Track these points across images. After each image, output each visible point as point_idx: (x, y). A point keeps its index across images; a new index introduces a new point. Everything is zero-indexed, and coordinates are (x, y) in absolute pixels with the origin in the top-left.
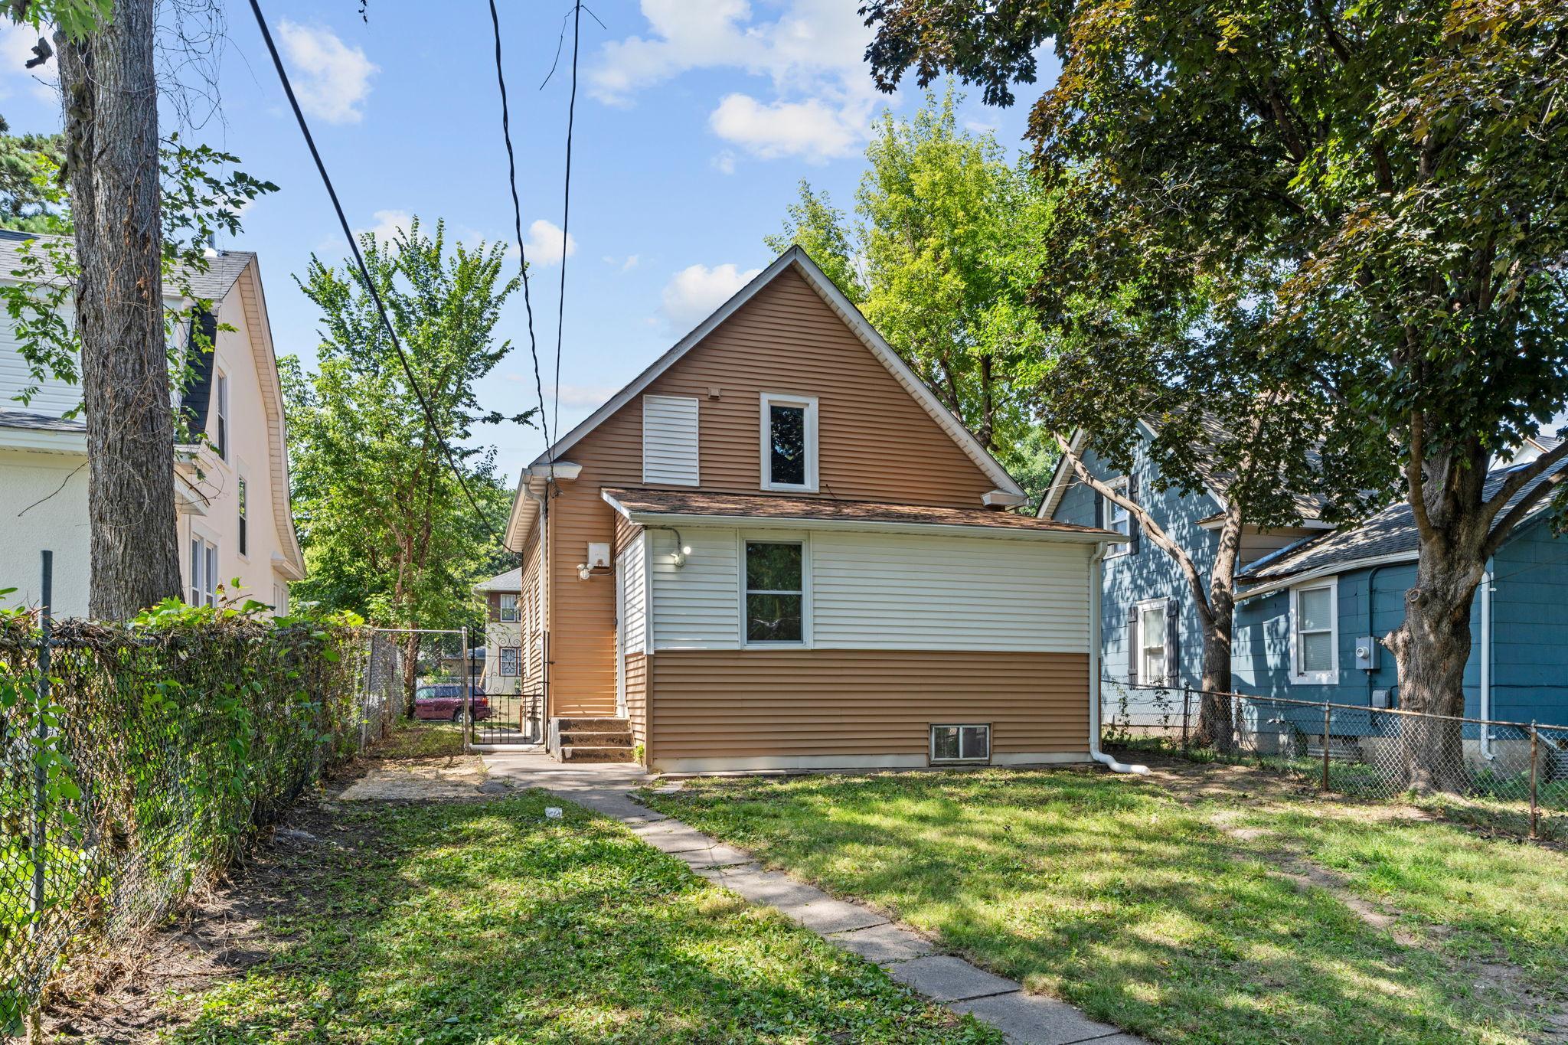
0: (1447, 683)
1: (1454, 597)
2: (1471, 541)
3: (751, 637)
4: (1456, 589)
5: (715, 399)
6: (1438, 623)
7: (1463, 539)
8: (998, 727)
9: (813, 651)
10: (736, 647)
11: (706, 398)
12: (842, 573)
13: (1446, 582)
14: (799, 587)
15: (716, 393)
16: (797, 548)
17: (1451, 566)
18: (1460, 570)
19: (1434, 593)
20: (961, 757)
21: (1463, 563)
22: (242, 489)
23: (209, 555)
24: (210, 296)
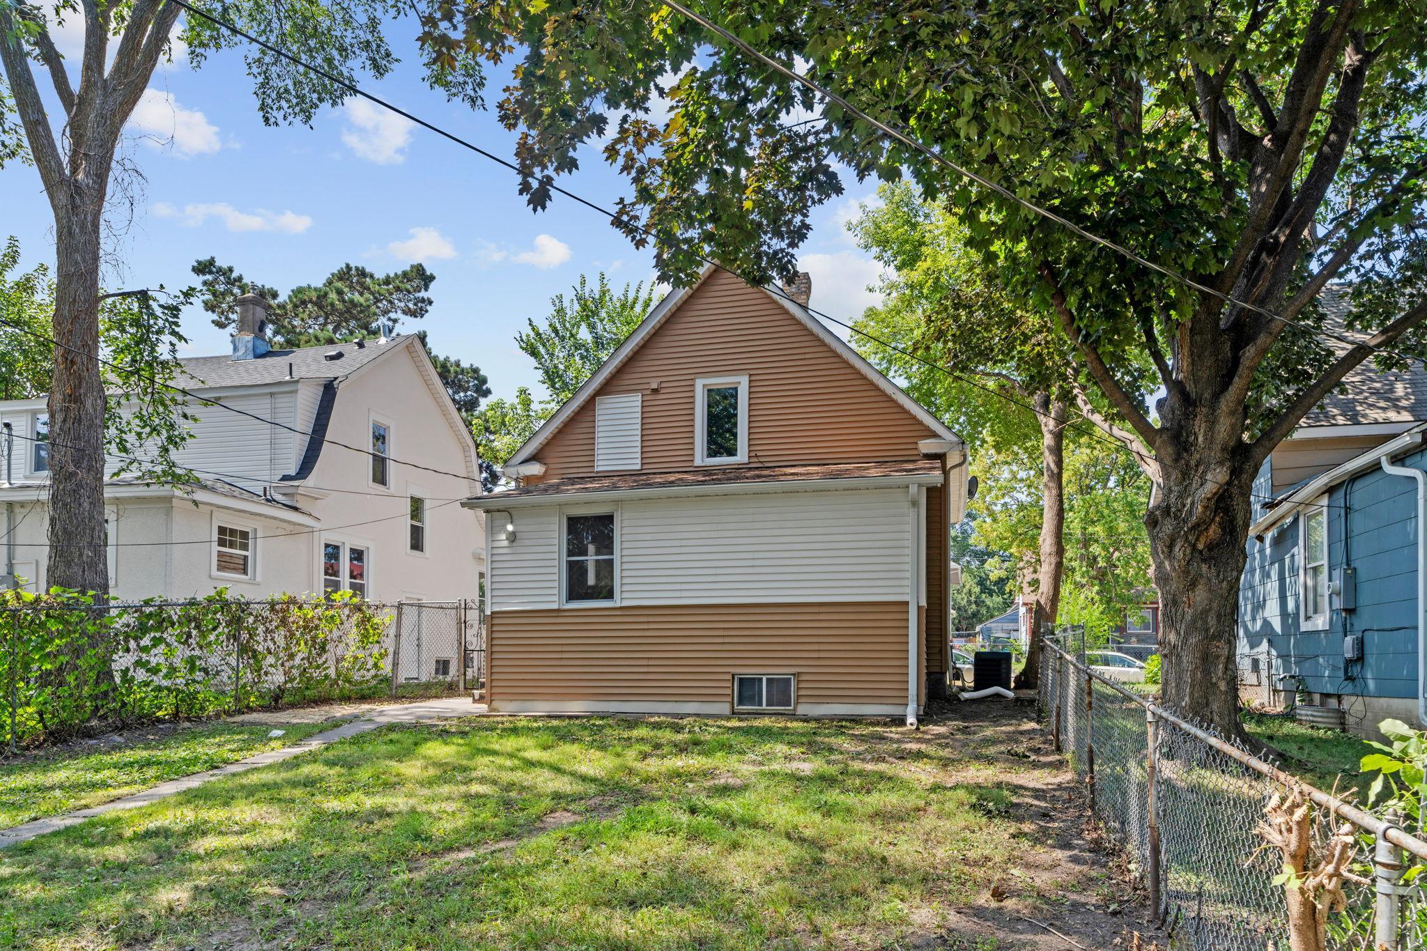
0: (1194, 621)
1: (1190, 512)
2: (1210, 440)
3: (572, 596)
4: (1193, 503)
5: (655, 391)
6: (1171, 547)
7: (1200, 439)
8: (803, 678)
9: (621, 608)
10: (555, 606)
11: (648, 392)
12: (648, 537)
13: (1180, 496)
14: (612, 553)
15: (654, 386)
16: (609, 519)
17: (1185, 475)
18: (1196, 481)
19: (1166, 511)
20: (764, 706)
21: (1201, 469)
22: (417, 506)
23: (357, 555)
24: (331, 375)
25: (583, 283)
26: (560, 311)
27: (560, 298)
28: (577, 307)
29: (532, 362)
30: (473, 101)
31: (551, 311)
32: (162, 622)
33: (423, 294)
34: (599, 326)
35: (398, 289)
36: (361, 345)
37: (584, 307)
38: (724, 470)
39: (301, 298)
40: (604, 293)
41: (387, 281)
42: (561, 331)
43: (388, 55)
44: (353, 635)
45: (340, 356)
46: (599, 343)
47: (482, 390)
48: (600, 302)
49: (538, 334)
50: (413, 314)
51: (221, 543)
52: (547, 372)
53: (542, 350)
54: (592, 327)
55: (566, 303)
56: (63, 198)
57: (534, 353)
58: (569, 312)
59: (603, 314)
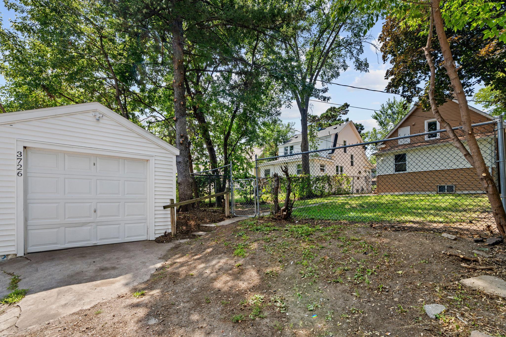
3: (397, 171)
5: (414, 125)
8: (457, 185)
9: (408, 173)
10: (393, 173)
11: (412, 126)
14: (406, 162)
16: (404, 155)
20: (446, 192)
22: (352, 156)
23: (342, 167)
24: (336, 132)
25: (389, 100)
26: (383, 108)
27: (383, 105)
28: (387, 106)
29: (376, 121)
30: (366, 71)
31: (381, 108)
32: (319, 179)
33: (347, 109)
34: (394, 109)
35: (342, 109)
36: (340, 125)
37: (390, 106)
38: (433, 141)
39: (322, 116)
40: (395, 101)
41: (339, 108)
42: (384, 111)
43: (347, 66)
44: (345, 183)
45: (336, 128)
46: (394, 113)
47: (362, 128)
48: (394, 104)
49: (377, 114)
50: (344, 114)
51: (321, 166)
52: (379, 122)
53: (378, 118)
54: (392, 110)
55: (385, 105)
56: (302, 112)
57: (376, 118)
58: (385, 107)
59: (395, 106)
